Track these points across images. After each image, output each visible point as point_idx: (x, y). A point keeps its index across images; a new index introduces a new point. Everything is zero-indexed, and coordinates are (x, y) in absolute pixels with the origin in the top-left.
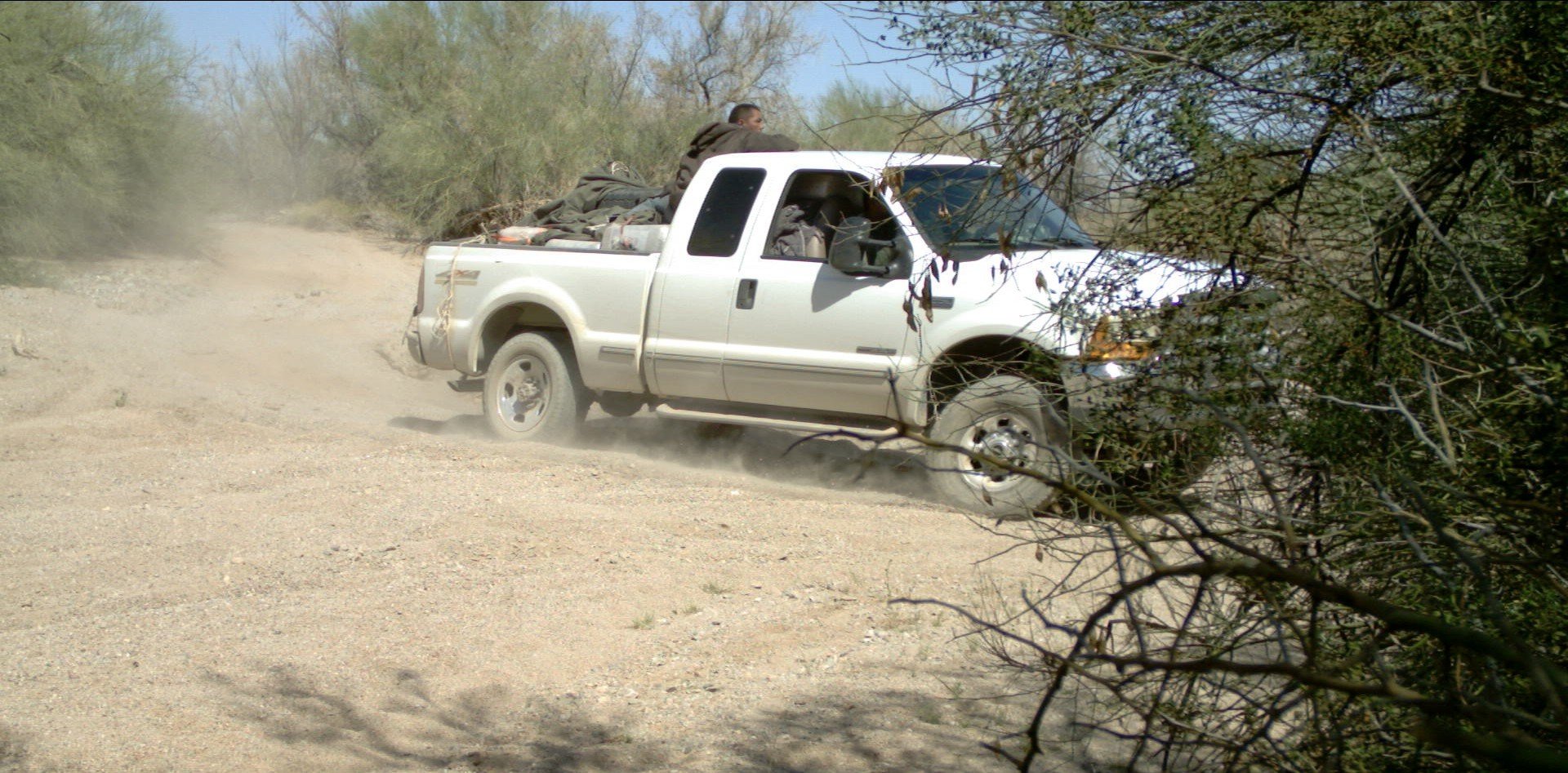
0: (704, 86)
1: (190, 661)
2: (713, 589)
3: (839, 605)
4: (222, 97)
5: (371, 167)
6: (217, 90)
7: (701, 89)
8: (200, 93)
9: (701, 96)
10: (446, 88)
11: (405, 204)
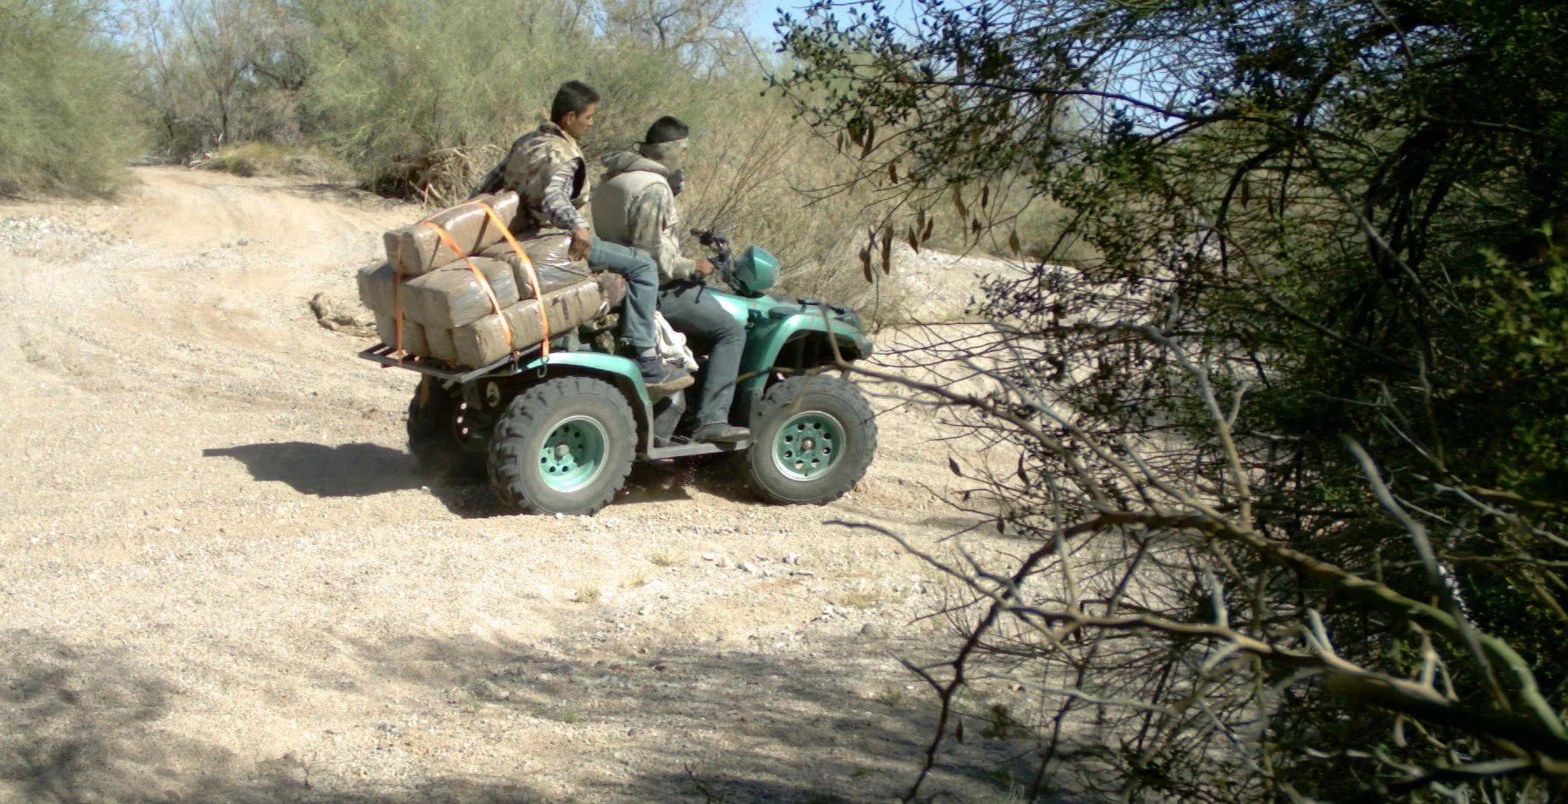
0: (658, 24)
1: (105, 631)
2: (660, 562)
3: (794, 578)
4: (145, 32)
5: (303, 109)
6: (140, 24)
7: (657, 29)
8: (120, 27)
9: (656, 36)
10: (384, 25)
11: (339, 149)
